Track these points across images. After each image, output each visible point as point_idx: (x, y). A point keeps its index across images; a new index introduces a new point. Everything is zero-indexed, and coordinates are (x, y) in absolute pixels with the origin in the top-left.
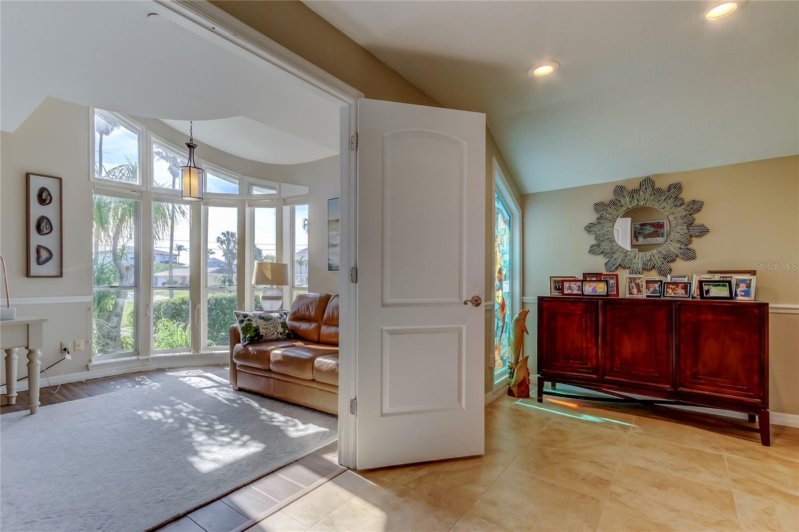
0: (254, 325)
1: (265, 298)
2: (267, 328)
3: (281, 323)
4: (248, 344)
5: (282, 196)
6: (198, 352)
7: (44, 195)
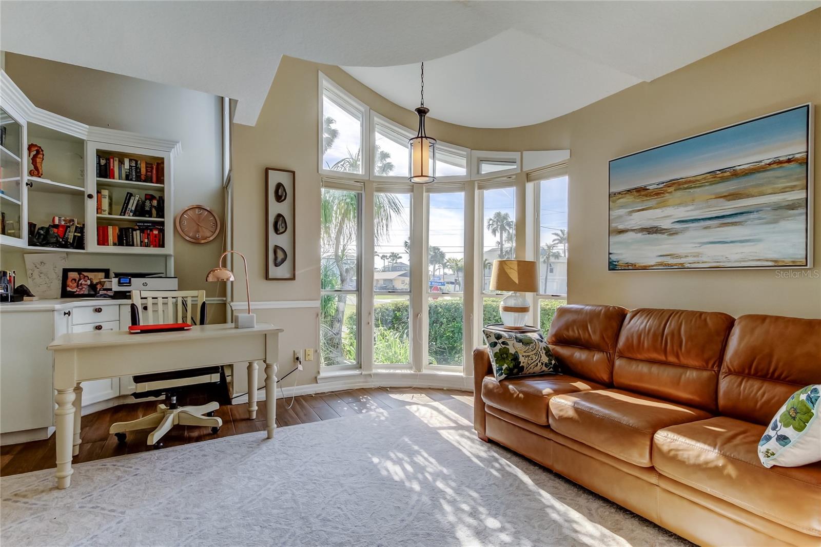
0: (512, 351)
1: (507, 309)
2: (529, 356)
3: (544, 348)
4: (505, 379)
5: (524, 170)
6: (420, 371)
7: (280, 190)
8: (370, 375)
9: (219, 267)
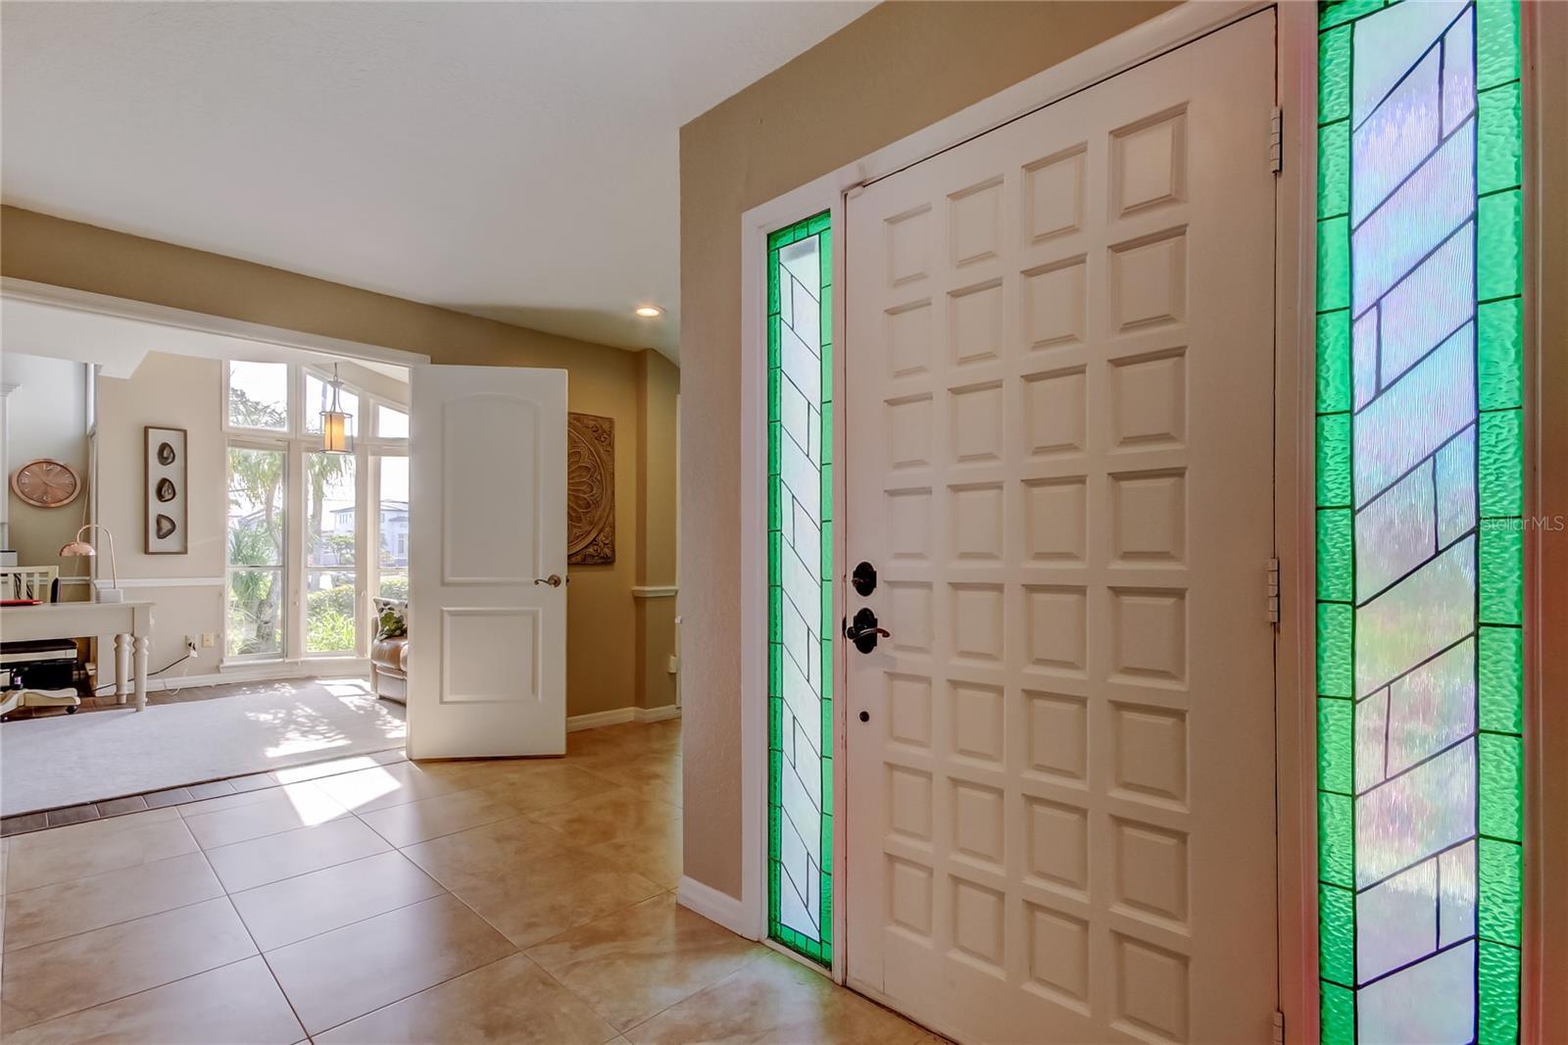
7: (165, 452)
8: (297, 663)
9: (76, 540)
